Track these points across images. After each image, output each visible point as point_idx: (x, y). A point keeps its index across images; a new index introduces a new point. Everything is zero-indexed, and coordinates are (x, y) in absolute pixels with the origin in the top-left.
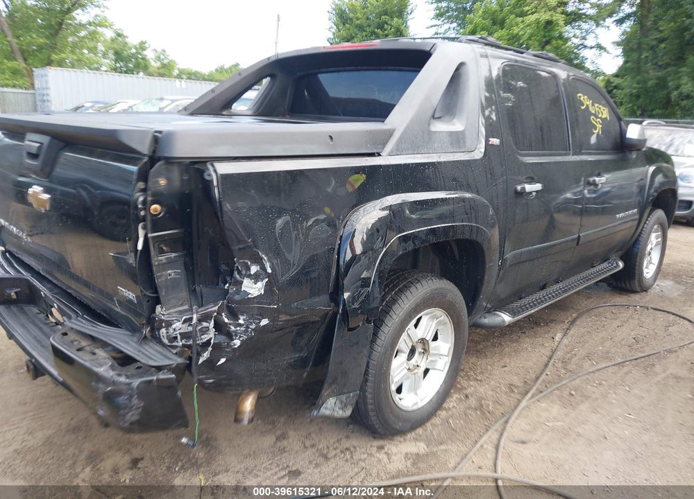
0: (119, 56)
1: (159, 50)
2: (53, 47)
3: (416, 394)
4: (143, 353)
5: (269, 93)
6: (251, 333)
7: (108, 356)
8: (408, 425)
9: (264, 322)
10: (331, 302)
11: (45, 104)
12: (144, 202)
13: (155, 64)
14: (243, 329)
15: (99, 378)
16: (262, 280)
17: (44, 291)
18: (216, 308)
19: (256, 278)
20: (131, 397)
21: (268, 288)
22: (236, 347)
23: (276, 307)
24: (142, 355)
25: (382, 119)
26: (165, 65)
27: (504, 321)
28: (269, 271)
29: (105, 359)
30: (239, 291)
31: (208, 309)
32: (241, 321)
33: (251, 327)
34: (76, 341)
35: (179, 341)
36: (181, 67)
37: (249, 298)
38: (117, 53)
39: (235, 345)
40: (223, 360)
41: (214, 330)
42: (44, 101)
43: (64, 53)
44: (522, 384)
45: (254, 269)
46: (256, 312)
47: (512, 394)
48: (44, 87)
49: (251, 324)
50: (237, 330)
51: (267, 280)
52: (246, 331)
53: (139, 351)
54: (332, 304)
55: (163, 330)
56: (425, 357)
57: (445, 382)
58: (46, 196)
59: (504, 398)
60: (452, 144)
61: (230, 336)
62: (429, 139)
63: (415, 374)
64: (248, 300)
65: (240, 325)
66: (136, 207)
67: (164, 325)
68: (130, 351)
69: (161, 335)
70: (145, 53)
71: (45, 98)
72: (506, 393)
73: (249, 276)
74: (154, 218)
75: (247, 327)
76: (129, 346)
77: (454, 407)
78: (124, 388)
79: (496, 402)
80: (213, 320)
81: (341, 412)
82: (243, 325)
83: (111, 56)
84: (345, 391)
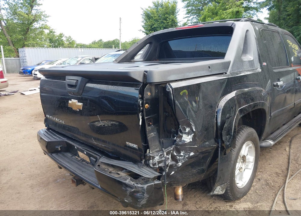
0: (51, 41)
1: (68, 36)
2: (25, 39)
3: (242, 181)
4: (143, 172)
5: (149, 51)
6: (186, 159)
7: (126, 175)
8: (242, 195)
9: (192, 154)
10: (216, 142)
11: (25, 63)
12: (142, 103)
13: (66, 43)
14: (183, 157)
15: (127, 186)
16: (191, 134)
17: (76, 146)
18: (172, 149)
19: (188, 134)
20: (144, 193)
21: (194, 138)
22: (179, 166)
23: (196, 146)
24: (142, 173)
25: (223, 57)
26: (71, 42)
27: (271, 144)
28: (194, 130)
29: (126, 176)
30: (181, 140)
31: (169, 149)
32: (182, 154)
33: (186, 156)
34: (106, 168)
35: (157, 165)
36: (77, 43)
37: (185, 143)
38: (50, 40)
39: (179, 165)
40: (173, 172)
41: (171, 159)
42: (24, 62)
43: (30, 41)
44: (282, 172)
45: (188, 130)
46: (188, 149)
47: (279, 177)
48: (24, 56)
49: (186, 155)
50: (180, 158)
51: (193, 134)
52: (184, 158)
53: (141, 171)
54: (216, 143)
55: (151, 161)
56: (244, 164)
57: (252, 174)
58: (81, 104)
59: (276, 179)
60: (250, 66)
61: (177, 161)
62: (243, 65)
63: (241, 172)
64: (184, 144)
65: (181, 156)
66: (139, 106)
67: (151, 158)
68: (136, 172)
69: (150, 163)
70: (62, 38)
71: (24, 61)
72: (276, 177)
73: (186, 133)
74: (147, 110)
75: (185, 157)
76: (135, 169)
77: (255, 185)
78: (140, 189)
79: (274, 181)
80: (170, 155)
81: (221, 192)
82: (183, 156)
83: (48, 41)
84: (223, 182)
